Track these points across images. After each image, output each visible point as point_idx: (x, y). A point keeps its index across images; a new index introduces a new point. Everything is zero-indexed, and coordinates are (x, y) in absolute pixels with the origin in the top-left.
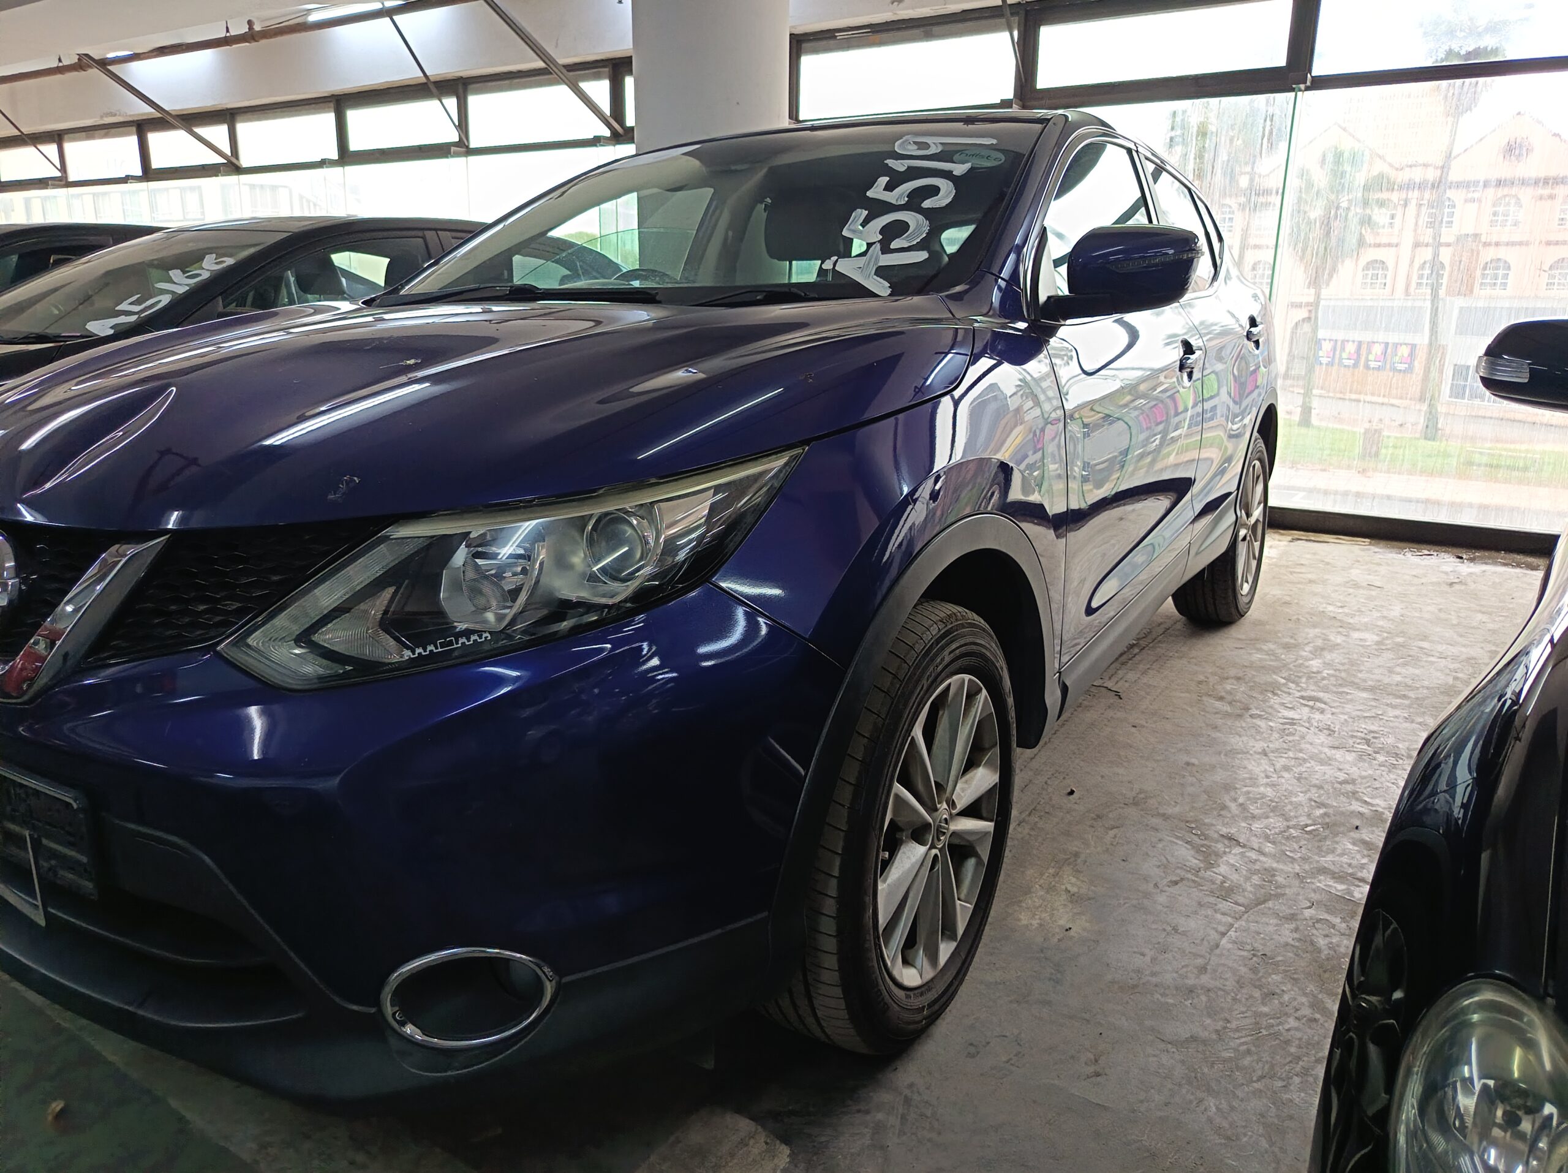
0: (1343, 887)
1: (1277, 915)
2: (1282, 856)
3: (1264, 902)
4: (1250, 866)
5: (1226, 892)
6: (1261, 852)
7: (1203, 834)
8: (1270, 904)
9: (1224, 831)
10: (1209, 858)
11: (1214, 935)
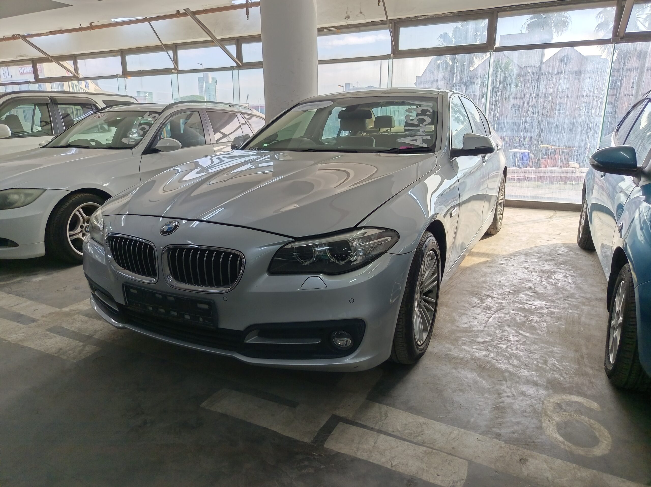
0: (521, 305)
1: (503, 313)
2: (504, 299)
3: (500, 310)
4: (495, 302)
5: (489, 308)
6: (497, 298)
7: (479, 295)
8: (502, 310)
9: (486, 293)
10: (482, 300)
11: (487, 319)
